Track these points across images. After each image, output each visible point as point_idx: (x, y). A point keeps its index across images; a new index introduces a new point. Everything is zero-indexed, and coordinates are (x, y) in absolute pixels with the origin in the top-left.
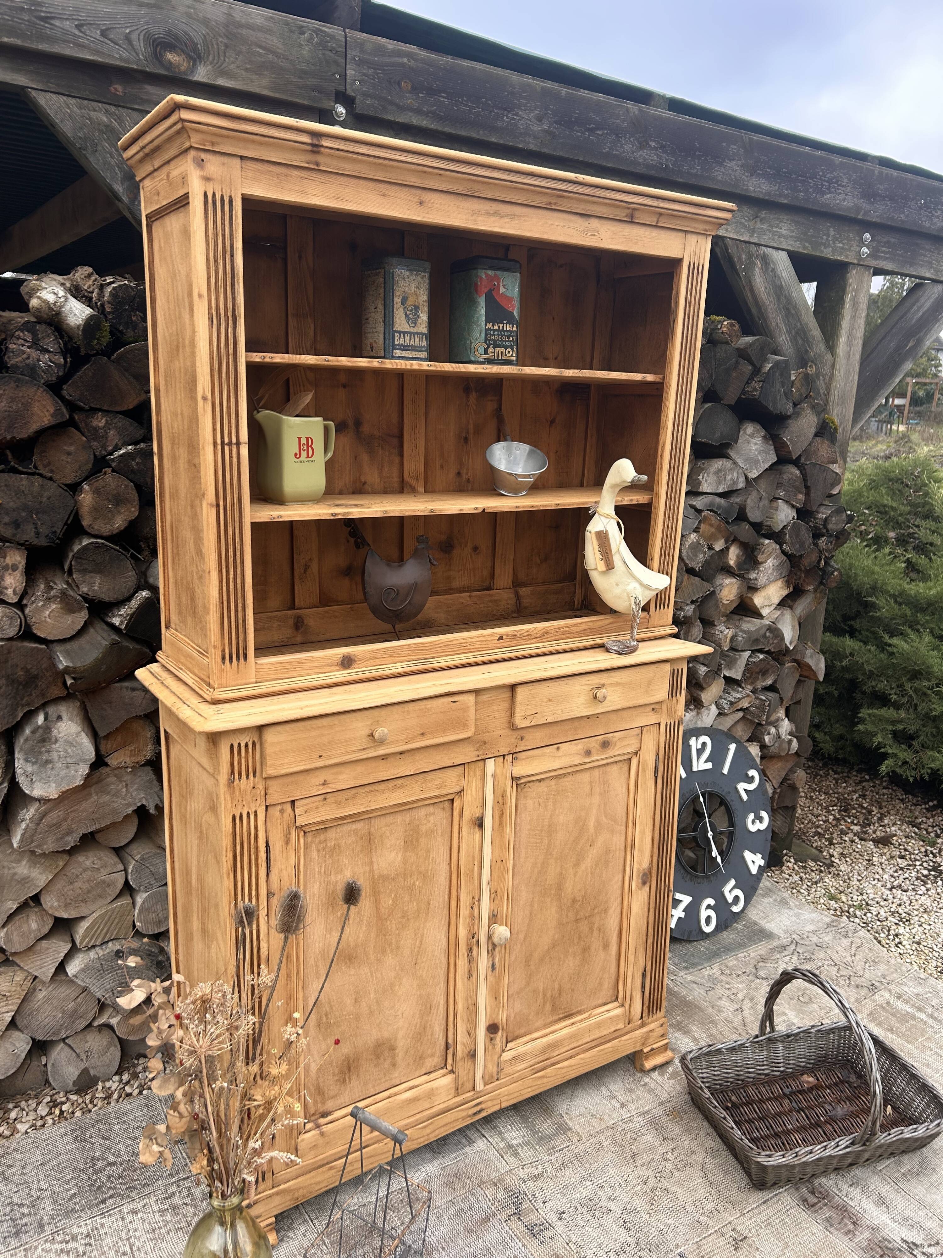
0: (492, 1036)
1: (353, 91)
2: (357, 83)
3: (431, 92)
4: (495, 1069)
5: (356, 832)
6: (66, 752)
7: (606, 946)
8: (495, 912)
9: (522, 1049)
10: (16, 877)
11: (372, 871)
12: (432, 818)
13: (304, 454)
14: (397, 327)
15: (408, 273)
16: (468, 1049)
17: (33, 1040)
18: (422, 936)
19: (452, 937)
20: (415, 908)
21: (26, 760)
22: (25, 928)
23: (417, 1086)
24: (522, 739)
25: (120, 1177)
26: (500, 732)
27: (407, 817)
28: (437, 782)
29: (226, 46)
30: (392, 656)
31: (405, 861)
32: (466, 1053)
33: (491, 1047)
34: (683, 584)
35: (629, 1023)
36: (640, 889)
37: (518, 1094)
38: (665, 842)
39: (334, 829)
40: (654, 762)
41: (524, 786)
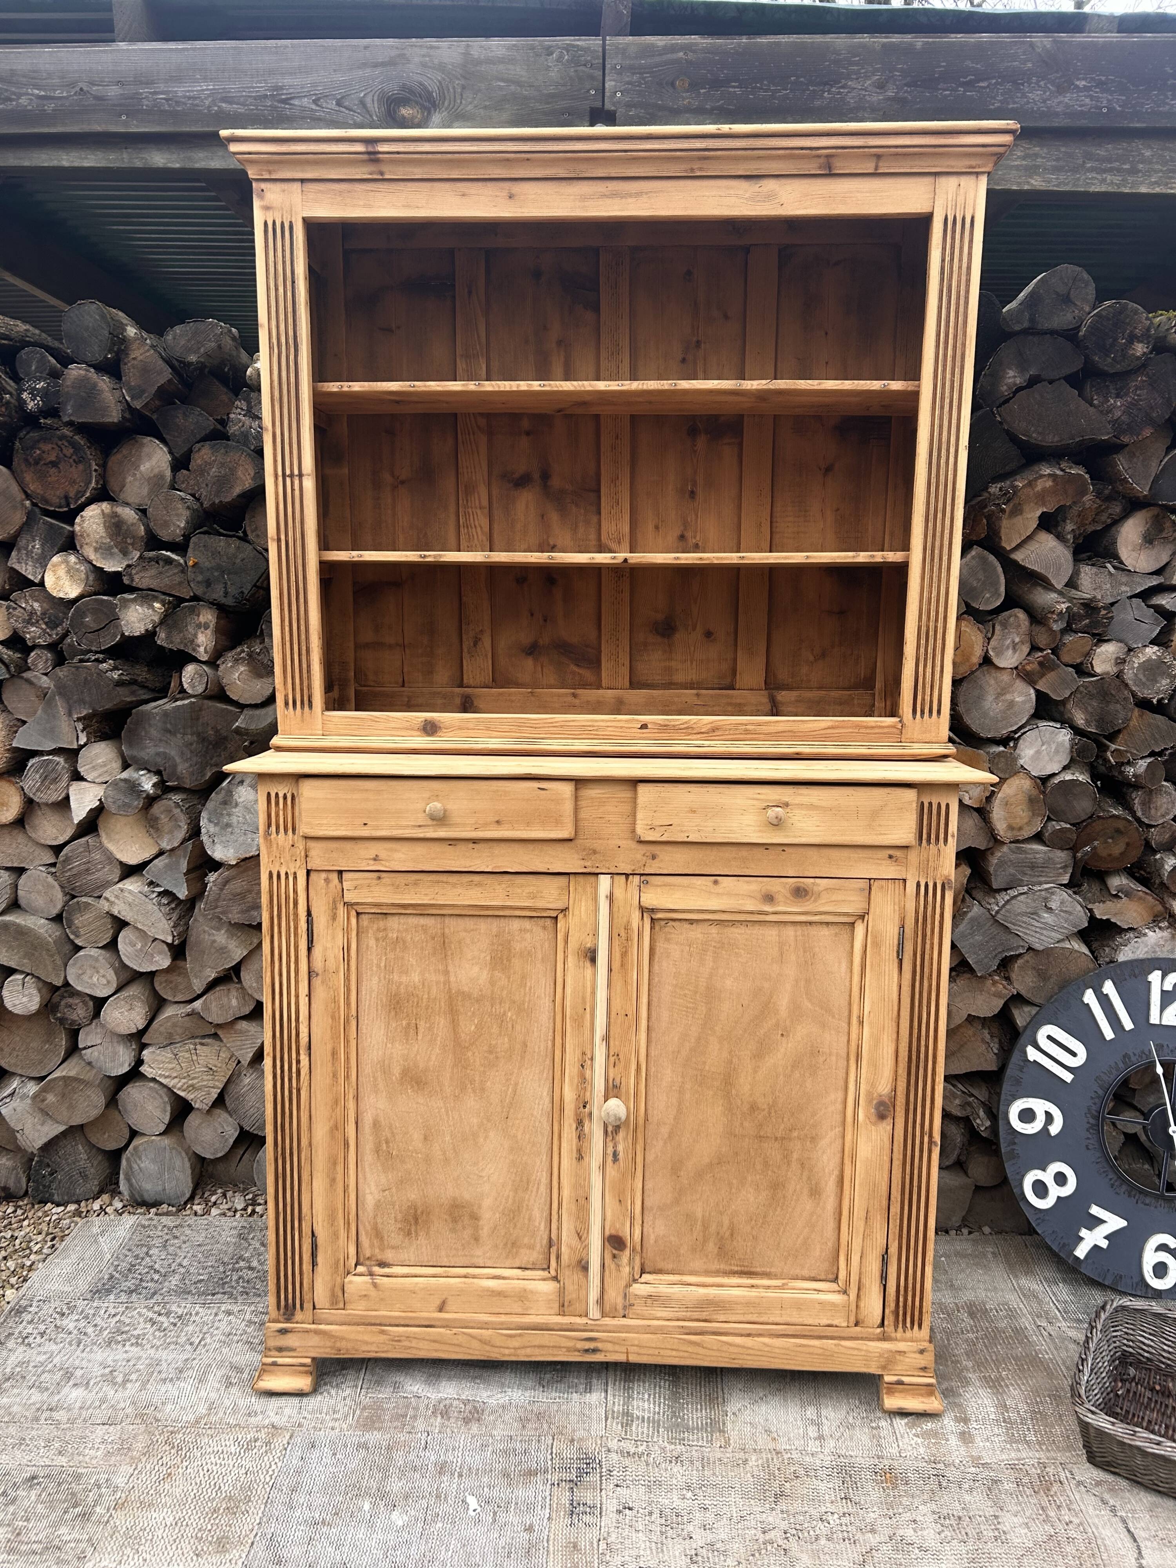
0: (615, 1252)
1: (614, 104)
2: (619, 95)
3: (716, 83)
4: (621, 1300)
5: (425, 928)
6: (244, 818)
7: (815, 1192)
8: (617, 1082)
9: (664, 1290)
10: (215, 945)
11: (447, 982)
12: (528, 936)
16: (577, 1258)
17: (241, 1128)
18: (516, 1084)
19: (557, 1098)
20: (507, 1046)
21: (210, 821)
22: (225, 1000)
23: (504, 1278)
24: (654, 857)
25: (248, 1282)
26: (620, 843)
27: (494, 926)
28: (531, 889)
29: (464, 88)
30: (489, 729)
31: (492, 983)
32: (574, 1262)
33: (613, 1266)
34: (1131, 724)
35: (856, 1325)
36: (874, 1124)
37: (656, 1352)
38: (922, 1065)
39: (396, 918)
40: (896, 937)
41: (663, 923)
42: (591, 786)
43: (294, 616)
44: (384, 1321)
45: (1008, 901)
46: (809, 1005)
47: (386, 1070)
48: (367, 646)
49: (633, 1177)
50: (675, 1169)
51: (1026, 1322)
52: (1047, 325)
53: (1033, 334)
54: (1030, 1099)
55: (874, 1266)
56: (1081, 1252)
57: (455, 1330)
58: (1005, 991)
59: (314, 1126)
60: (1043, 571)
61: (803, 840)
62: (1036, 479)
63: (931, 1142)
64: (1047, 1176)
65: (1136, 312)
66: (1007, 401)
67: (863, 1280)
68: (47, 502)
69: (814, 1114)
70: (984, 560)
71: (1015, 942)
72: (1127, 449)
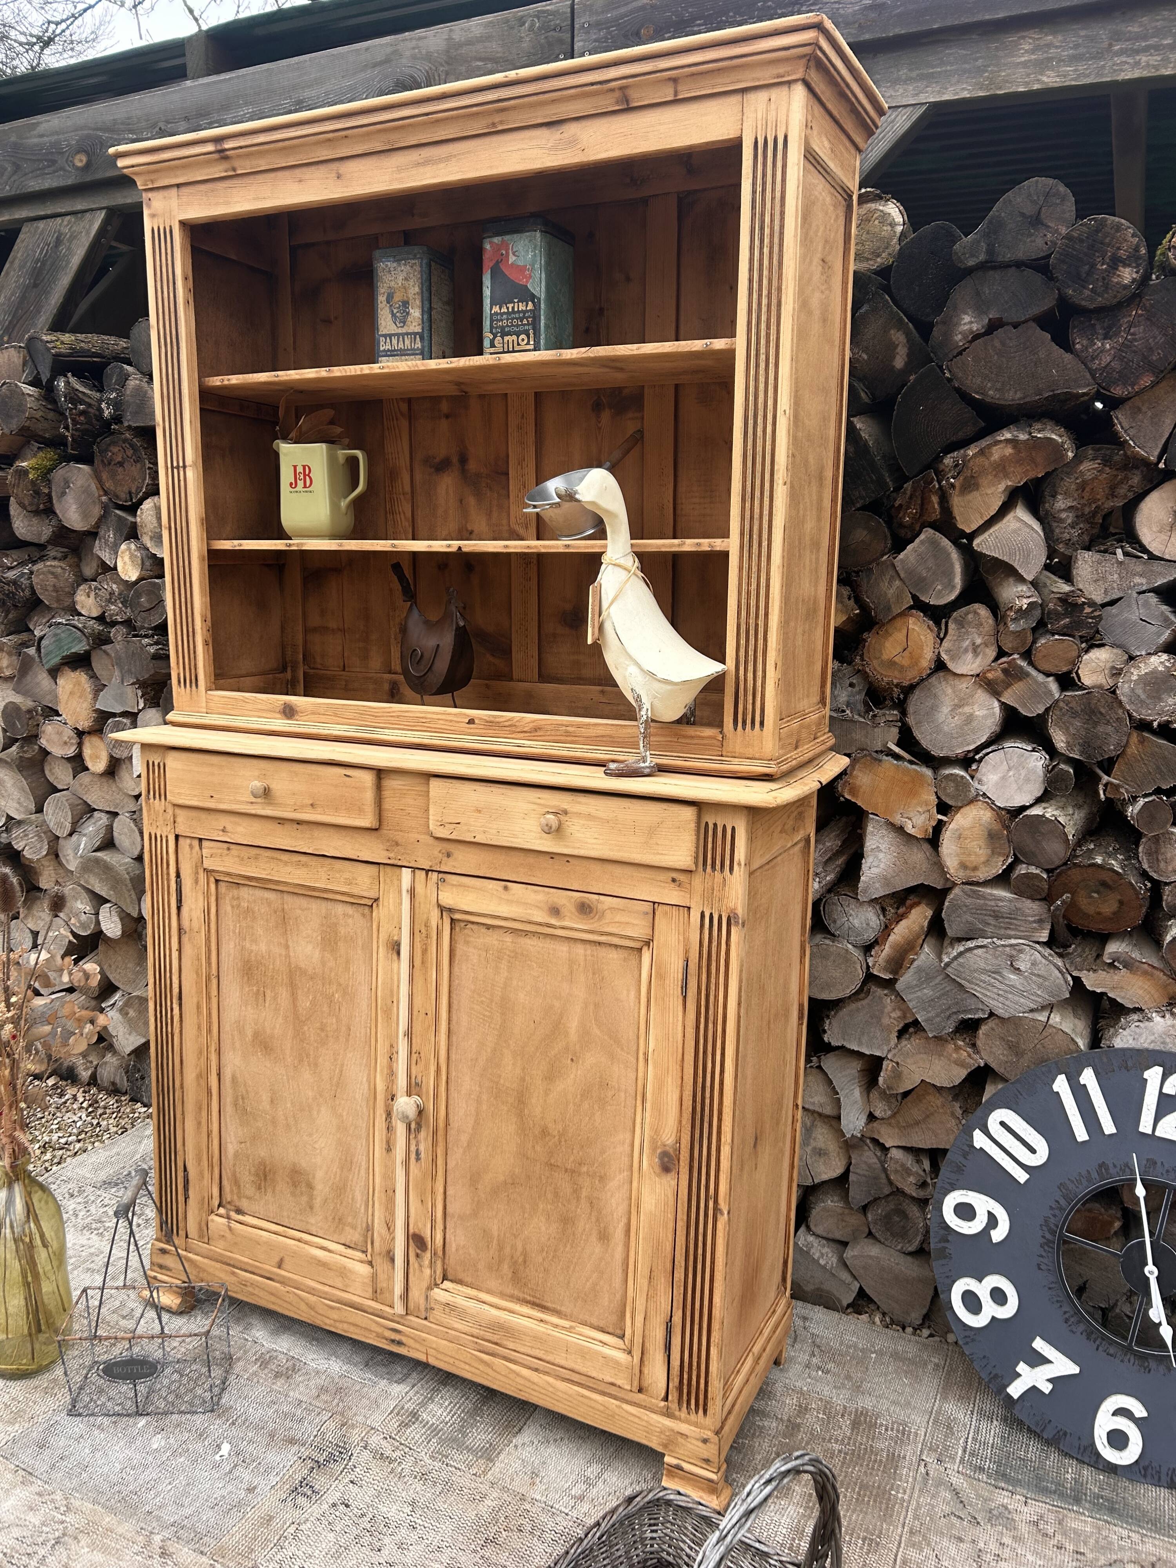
0: (417, 1251)
4: (422, 1301)
5: (269, 903)
8: (418, 1081)
9: (460, 1301)
11: (288, 956)
12: (350, 921)
13: (300, 484)
14: (383, 330)
15: (395, 265)
16: (386, 1247)
18: (342, 1065)
19: (372, 1086)
20: (335, 1026)
24: (447, 855)
26: (417, 837)
27: (322, 907)
28: (347, 875)
29: (447, 73)
30: (336, 715)
31: (324, 964)
32: (384, 1251)
33: (416, 1265)
34: (1129, 751)
35: (640, 1391)
36: (658, 1176)
37: (452, 1360)
38: (706, 1119)
39: (246, 889)
40: (681, 971)
41: (463, 924)
42: (393, 776)
43: (183, 600)
44: (237, 1264)
45: (961, 954)
46: (598, 1032)
47: (241, 1031)
48: (315, 630)
49: (434, 1178)
50: (474, 1180)
51: (909, 1452)
52: (1009, 257)
53: (994, 268)
54: (970, 1193)
55: (658, 1334)
56: (1015, 1390)
57: (288, 1289)
58: (968, 1060)
59: (184, 1071)
60: (1006, 559)
61: (582, 853)
62: (989, 446)
63: (716, 1209)
64: (983, 1289)
65: (1118, 228)
66: (960, 353)
67: (647, 1345)
68: (117, 497)
69: (603, 1152)
70: (934, 544)
71: (972, 1003)
72: (1128, 405)
